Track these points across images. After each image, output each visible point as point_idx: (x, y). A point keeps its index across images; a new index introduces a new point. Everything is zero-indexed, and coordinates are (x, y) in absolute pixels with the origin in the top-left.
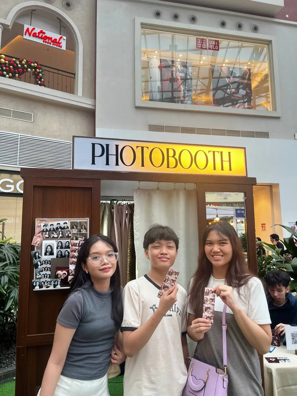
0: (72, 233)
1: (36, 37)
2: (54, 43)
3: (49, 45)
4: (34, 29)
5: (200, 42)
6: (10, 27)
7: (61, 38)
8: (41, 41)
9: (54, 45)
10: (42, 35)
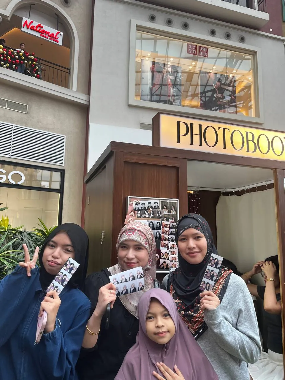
0: (162, 213)
1: (34, 30)
2: (51, 38)
3: (46, 39)
4: (32, 22)
5: (190, 48)
6: (9, 19)
7: (58, 33)
8: (38, 35)
9: (51, 40)
10: (40, 29)
